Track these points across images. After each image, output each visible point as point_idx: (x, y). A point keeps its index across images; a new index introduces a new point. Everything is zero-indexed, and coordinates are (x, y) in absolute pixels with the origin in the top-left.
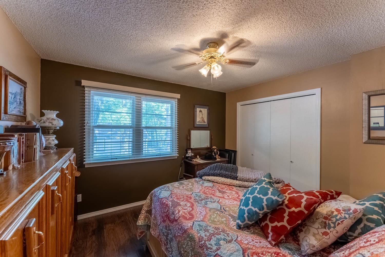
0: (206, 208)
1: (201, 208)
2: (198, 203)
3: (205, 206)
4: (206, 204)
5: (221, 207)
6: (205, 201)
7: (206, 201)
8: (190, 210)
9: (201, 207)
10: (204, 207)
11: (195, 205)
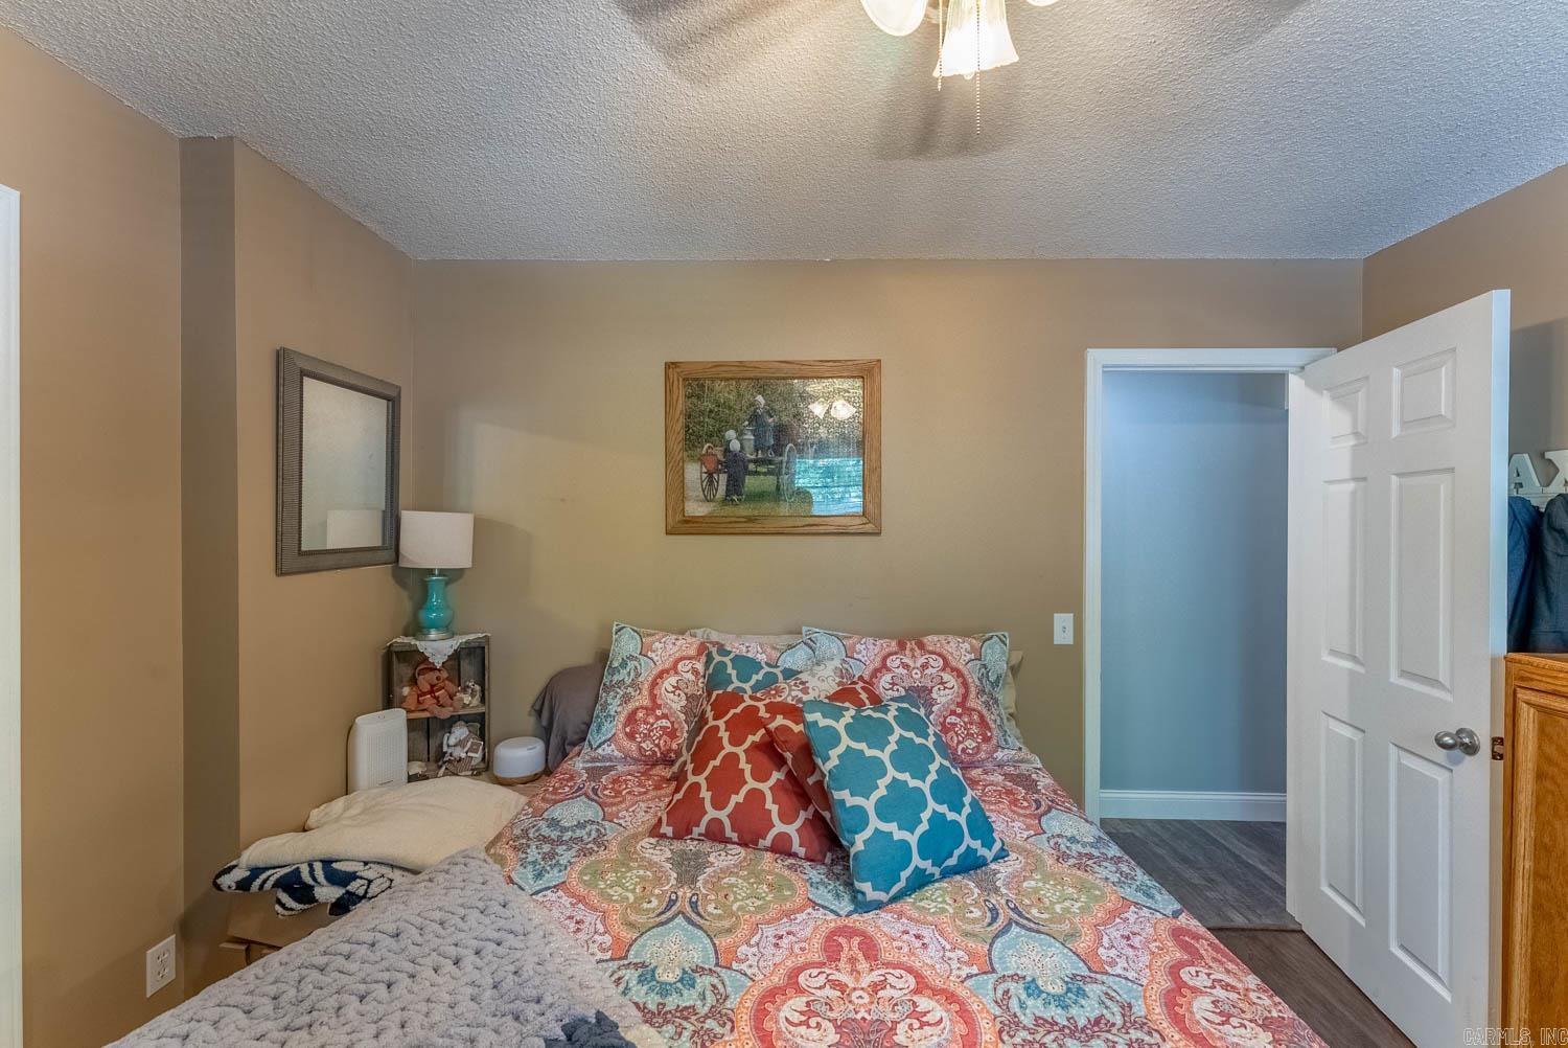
0: (1089, 959)
1: (1122, 963)
2: (1130, 1006)
3: (1087, 973)
4: (1075, 987)
5: (997, 936)
6: (1074, 1011)
7: (1066, 1007)
8: (1193, 970)
9: (1118, 971)
10: (1096, 968)
11: (1155, 993)
